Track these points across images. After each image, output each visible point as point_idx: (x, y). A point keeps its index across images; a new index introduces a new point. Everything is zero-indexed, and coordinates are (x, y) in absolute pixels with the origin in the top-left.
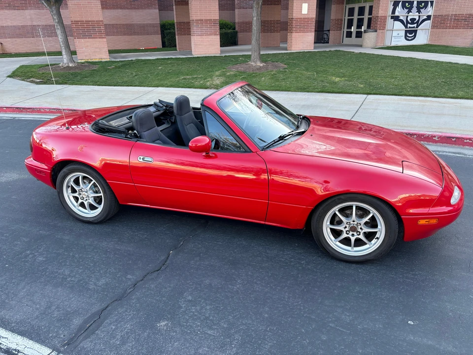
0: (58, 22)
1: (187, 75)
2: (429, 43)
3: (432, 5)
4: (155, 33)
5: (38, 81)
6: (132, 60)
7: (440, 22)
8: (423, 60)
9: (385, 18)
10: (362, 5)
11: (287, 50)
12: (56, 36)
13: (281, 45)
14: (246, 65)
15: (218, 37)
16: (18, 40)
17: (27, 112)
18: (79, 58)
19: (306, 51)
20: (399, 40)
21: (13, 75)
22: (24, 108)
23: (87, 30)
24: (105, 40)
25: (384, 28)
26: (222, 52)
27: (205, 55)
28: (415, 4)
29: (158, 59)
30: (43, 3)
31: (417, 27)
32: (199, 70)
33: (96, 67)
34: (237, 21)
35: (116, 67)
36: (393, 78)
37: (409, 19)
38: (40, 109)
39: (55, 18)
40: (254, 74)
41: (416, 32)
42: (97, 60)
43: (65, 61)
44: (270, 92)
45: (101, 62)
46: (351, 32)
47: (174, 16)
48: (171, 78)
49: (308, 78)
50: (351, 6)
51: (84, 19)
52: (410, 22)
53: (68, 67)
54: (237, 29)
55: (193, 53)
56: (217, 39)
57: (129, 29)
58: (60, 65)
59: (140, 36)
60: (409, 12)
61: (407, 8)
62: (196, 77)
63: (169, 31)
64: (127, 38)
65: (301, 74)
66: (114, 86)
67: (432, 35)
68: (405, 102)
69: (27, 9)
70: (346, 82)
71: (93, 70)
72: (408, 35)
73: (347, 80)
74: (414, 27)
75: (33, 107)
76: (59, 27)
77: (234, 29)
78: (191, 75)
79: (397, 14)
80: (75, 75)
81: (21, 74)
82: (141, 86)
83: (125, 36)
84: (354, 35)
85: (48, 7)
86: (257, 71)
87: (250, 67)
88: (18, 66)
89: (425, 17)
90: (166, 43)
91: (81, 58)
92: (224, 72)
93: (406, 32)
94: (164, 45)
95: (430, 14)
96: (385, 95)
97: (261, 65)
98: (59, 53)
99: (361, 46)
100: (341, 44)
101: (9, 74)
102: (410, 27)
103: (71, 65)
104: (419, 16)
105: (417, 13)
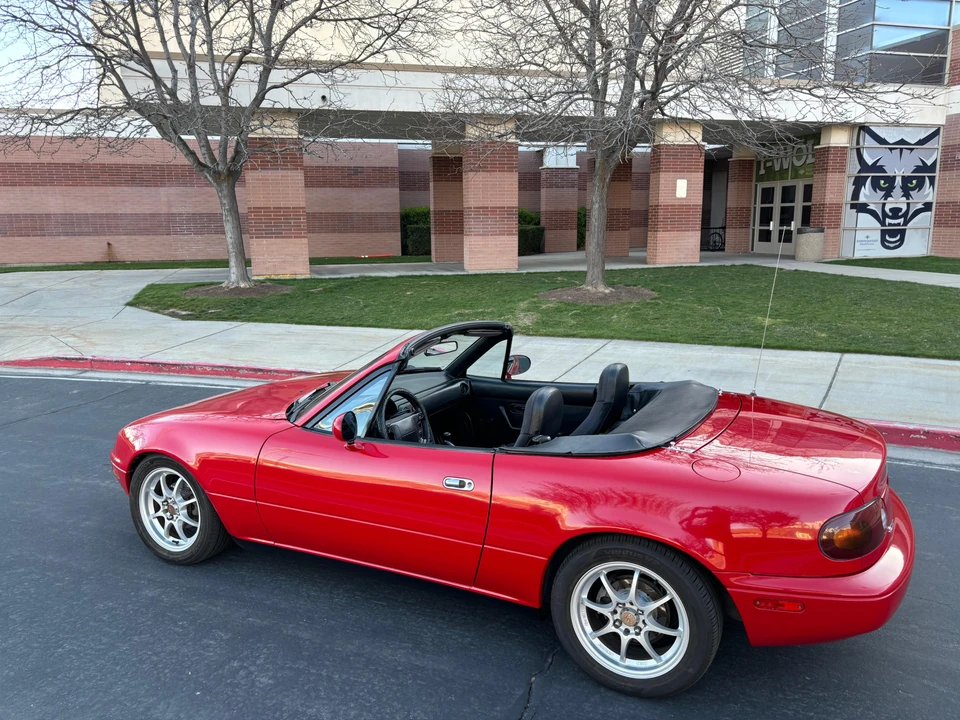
0: (230, 210)
1: (464, 307)
2: (933, 254)
3: (932, 183)
4: (389, 229)
5: (184, 313)
6: (352, 278)
7: (949, 216)
8: (932, 287)
9: (839, 207)
10: (789, 183)
11: (646, 263)
12: (223, 233)
13: (631, 254)
14: (577, 290)
15: (515, 239)
16: (142, 239)
17: (169, 371)
18: (254, 272)
19: (684, 265)
20: (868, 247)
21: (137, 302)
22: (165, 364)
23: (276, 222)
24: (305, 241)
25: (837, 226)
26: (521, 265)
27: (489, 272)
28: (899, 181)
29: (401, 277)
30: (206, 177)
31: (906, 223)
32: (483, 299)
33: (287, 290)
34: (543, 208)
35: (325, 290)
36: (885, 321)
37: (887, 209)
38: (195, 366)
39: (225, 201)
40: (594, 309)
41: (903, 233)
42: (287, 277)
43: (233, 277)
44: (637, 342)
45: (295, 280)
46: (769, 232)
47: (430, 200)
48: (434, 313)
49: (706, 317)
50: (767, 185)
51: (272, 204)
52: (890, 214)
53: (238, 288)
54: (543, 224)
55: (466, 267)
56: (513, 242)
57: (341, 222)
58: (223, 285)
59: (361, 234)
60: (887, 196)
61: (881, 189)
62: (482, 313)
63: (415, 226)
64: (336, 237)
65: (691, 309)
66: (328, 325)
67: (936, 239)
68: (929, 371)
69: (163, 185)
70: (788, 327)
71: (284, 295)
72: (887, 238)
73: (788, 323)
74: (899, 224)
75: (181, 362)
76: (229, 218)
77: (539, 223)
78: (471, 307)
79: (862, 199)
80: (252, 303)
81: (151, 300)
82: (379, 327)
83: (334, 235)
84: (775, 236)
85: (215, 184)
86: (601, 303)
87: (584, 295)
88: (144, 285)
89: (920, 206)
90: (410, 248)
91: (260, 271)
92: (535, 303)
93: (884, 233)
94: (405, 251)
95: (929, 199)
96: (879, 354)
97: (607, 291)
98: (225, 264)
99: (793, 258)
100: (749, 252)
101: (130, 299)
102: (890, 225)
103: (242, 285)
104: (908, 204)
105: (904, 199)
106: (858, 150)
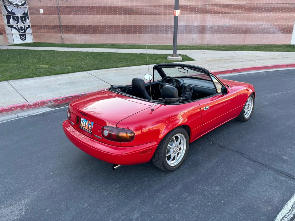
2: (35, 42)
3: (28, 19)
7: (36, 29)
9: (3, 26)
20: (17, 40)
25: (5, 33)
28: (19, 17)
31: (25, 32)
37: (19, 28)
41: (25, 35)
60: (18, 23)
61: (16, 20)
67: (34, 37)
72: (22, 37)
74: (23, 32)
89: (27, 26)
93: (20, 35)
95: (29, 24)
102: (21, 32)
104: (24, 25)
105: (22, 24)
106: (5, 6)
